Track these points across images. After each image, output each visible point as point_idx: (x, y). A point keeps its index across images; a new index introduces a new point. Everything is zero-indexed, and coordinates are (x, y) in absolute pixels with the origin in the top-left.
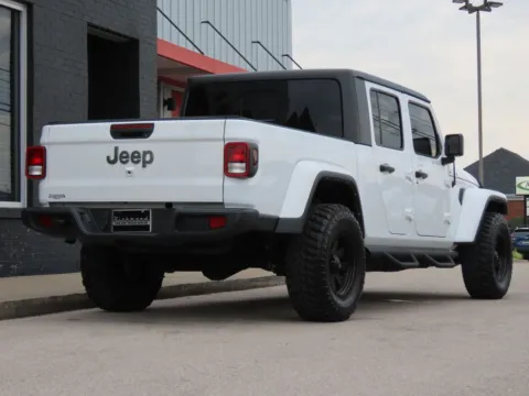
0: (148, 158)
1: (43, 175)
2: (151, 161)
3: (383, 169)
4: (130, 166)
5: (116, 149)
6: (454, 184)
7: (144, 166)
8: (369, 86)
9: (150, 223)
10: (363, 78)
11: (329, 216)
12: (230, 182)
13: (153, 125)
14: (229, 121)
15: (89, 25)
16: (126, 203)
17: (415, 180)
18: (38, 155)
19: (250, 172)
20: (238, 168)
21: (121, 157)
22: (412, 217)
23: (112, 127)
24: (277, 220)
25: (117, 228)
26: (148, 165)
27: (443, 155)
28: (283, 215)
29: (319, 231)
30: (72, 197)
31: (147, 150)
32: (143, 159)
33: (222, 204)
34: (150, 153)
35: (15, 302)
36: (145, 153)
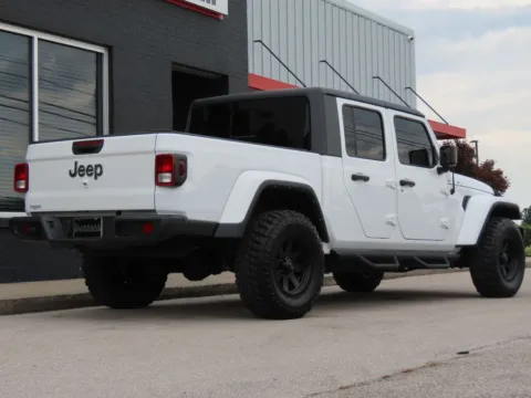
0: (98, 171)
1: (26, 189)
2: (101, 174)
3: (355, 178)
4: (86, 179)
5: (76, 163)
6: (453, 192)
7: (96, 178)
8: (340, 102)
9: (101, 229)
10: (333, 95)
11: (275, 222)
12: (161, 191)
13: (102, 142)
14: (160, 135)
15: (174, 63)
16: (87, 212)
17: (399, 187)
18: (21, 171)
19: (178, 181)
20: (167, 178)
21: (80, 170)
22: (394, 222)
23: (74, 144)
24: (216, 226)
25: (78, 235)
26: (99, 178)
27: (439, 165)
28: (223, 220)
29: (263, 235)
30: (46, 207)
31: (97, 163)
32: (95, 172)
33: (154, 211)
34: (100, 166)
35: (14, 301)
36: (96, 166)
